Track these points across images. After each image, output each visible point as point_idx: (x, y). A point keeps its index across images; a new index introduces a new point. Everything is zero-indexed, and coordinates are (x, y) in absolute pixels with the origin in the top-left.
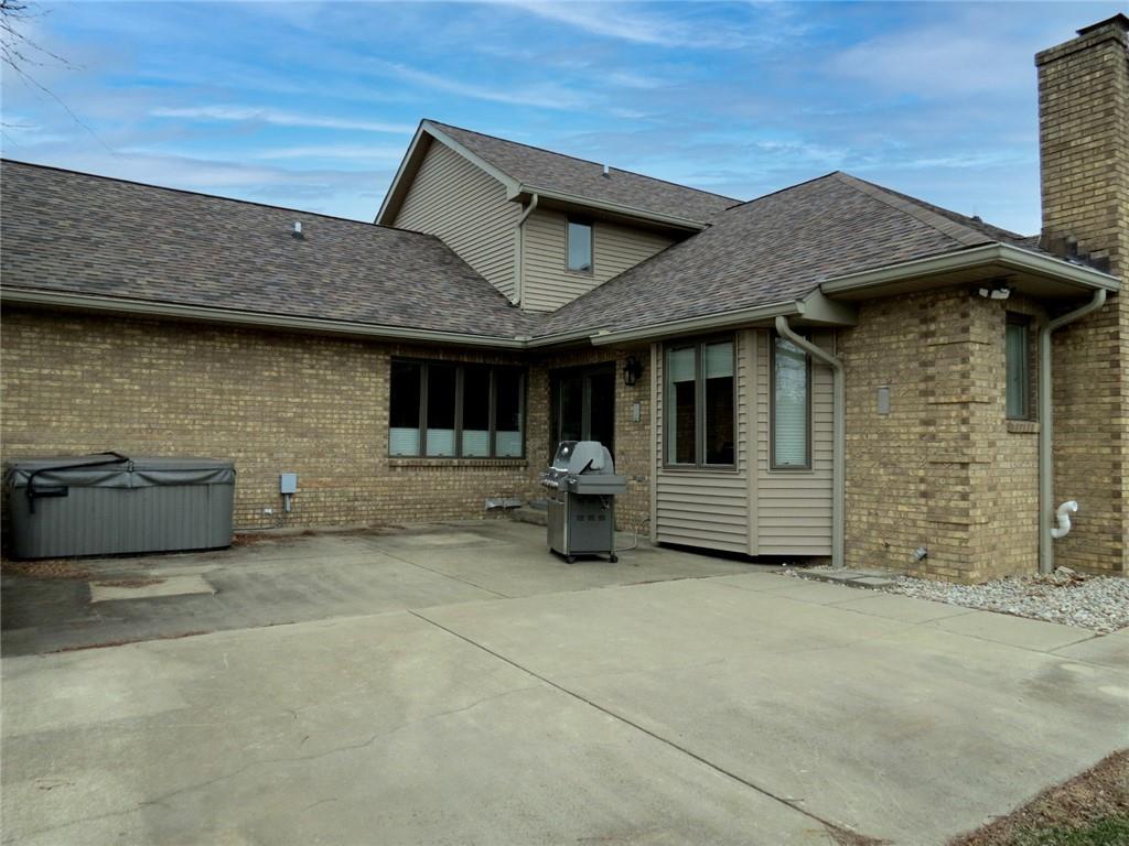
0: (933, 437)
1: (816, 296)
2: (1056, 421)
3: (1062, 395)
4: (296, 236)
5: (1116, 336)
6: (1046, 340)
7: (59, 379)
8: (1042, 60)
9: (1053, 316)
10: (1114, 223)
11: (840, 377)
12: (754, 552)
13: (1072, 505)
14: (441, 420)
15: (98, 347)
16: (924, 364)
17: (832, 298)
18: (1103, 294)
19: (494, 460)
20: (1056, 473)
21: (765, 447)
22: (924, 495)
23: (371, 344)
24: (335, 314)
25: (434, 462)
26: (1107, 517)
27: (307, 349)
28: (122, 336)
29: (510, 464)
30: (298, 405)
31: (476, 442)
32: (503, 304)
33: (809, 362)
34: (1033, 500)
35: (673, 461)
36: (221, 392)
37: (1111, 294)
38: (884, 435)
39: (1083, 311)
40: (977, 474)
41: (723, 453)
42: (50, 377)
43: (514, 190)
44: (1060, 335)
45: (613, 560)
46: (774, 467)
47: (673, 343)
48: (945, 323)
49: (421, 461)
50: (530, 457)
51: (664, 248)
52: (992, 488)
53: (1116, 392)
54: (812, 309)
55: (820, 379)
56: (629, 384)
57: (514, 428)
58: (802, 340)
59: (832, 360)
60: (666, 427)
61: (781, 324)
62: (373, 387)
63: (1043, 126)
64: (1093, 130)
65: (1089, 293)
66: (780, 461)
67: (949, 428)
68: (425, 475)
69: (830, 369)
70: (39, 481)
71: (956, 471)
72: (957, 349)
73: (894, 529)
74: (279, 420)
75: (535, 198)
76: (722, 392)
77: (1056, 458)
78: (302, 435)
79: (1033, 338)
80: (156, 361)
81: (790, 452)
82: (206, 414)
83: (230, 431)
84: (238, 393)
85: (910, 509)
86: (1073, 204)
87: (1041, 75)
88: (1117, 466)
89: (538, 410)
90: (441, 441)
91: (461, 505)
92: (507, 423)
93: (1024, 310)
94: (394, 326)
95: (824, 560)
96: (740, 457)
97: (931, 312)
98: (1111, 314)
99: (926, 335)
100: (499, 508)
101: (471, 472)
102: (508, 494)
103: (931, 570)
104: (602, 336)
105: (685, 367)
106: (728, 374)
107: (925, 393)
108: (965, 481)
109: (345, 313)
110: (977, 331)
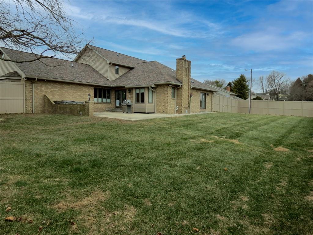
0: (165, 100)
1: (153, 85)
2: (177, 98)
3: (177, 96)
4: (73, 66)
5: (182, 90)
6: (176, 90)
7: (56, 90)
8: (177, 60)
9: (177, 87)
10: (182, 78)
11: (156, 93)
12: (147, 112)
13: (178, 107)
14: (100, 97)
15: (60, 86)
16: (164, 92)
17: (155, 85)
18: (181, 86)
19: (107, 103)
20: (177, 104)
21: (148, 101)
22: (164, 105)
23: (92, 86)
24: (88, 82)
25: (100, 103)
26: (181, 108)
27: (84, 86)
28: (62, 84)
29: (109, 103)
30: (83, 94)
31: (104, 100)
32: (106, 79)
33: (152, 91)
34: (174, 106)
35: (136, 102)
36: (74, 92)
37: (182, 86)
38: (160, 99)
39: (179, 87)
40: (168, 103)
41: (143, 101)
42: (55, 90)
43: (108, 62)
44: (177, 89)
45: (131, 113)
46: (149, 103)
47: (136, 88)
48: (166, 88)
49: (98, 103)
50: (112, 102)
51: (129, 70)
52: (170, 105)
53: (182, 95)
54: (153, 86)
55: (153, 93)
56: (129, 92)
57: (109, 98)
58: (152, 89)
59: (155, 91)
60: (135, 98)
61: (150, 87)
62: (92, 92)
63: (177, 67)
64: (181, 68)
65: (179, 86)
66: (149, 102)
67: (166, 99)
68: (98, 105)
69: (155, 92)
70: (67, 103)
71: (166, 103)
72: (167, 91)
73: (161, 109)
74: (81, 97)
75: (112, 64)
76: (143, 94)
77: (177, 102)
78: (84, 99)
79: (175, 90)
80: (67, 88)
81: (150, 101)
82: (72, 96)
83: (75, 98)
84: (76, 93)
85: (163, 107)
86: (179, 76)
87: (177, 61)
88: (182, 103)
89: (113, 96)
90: (100, 100)
91: (103, 109)
92: (108, 98)
93: (174, 87)
94: (95, 83)
95: (154, 113)
96: (145, 102)
97: (165, 87)
98: (181, 88)
99: (164, 89)
100: (108, 110)
101: (104, 105)
102: (109, 108)
103: (164, 113)
104: (127, 86)
105: (138, 91)
106: (143, 92)
107: (164, 95)
108: (167, 104)
109: (89, 81)
110: (169, 89)
